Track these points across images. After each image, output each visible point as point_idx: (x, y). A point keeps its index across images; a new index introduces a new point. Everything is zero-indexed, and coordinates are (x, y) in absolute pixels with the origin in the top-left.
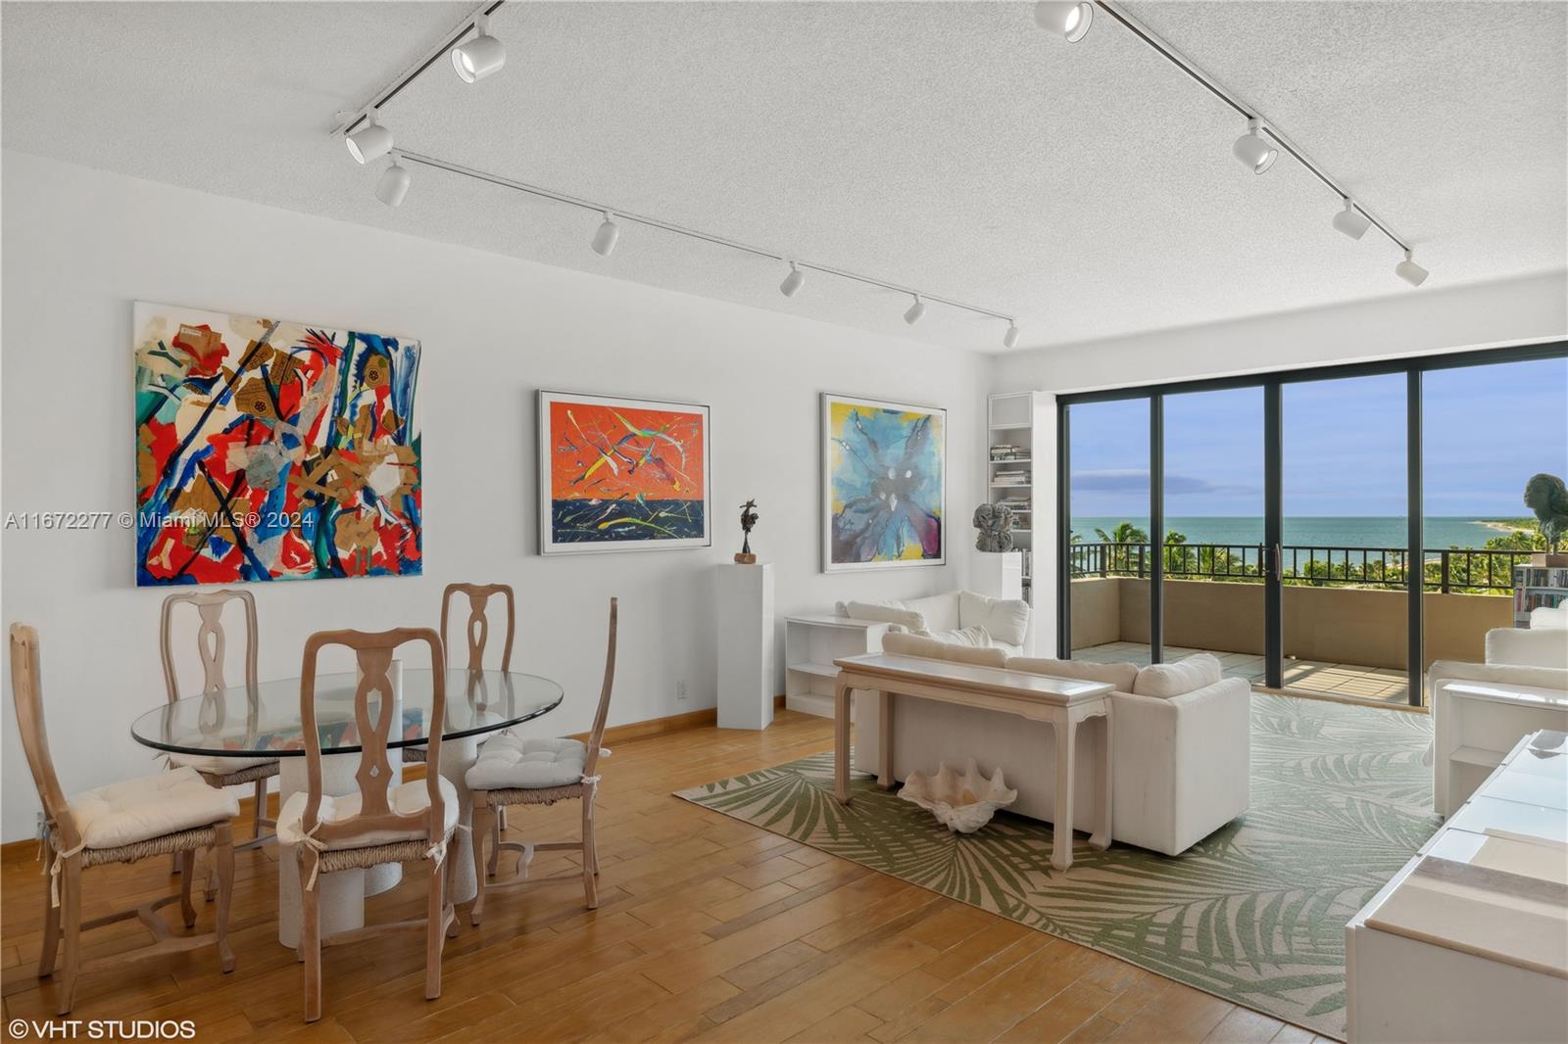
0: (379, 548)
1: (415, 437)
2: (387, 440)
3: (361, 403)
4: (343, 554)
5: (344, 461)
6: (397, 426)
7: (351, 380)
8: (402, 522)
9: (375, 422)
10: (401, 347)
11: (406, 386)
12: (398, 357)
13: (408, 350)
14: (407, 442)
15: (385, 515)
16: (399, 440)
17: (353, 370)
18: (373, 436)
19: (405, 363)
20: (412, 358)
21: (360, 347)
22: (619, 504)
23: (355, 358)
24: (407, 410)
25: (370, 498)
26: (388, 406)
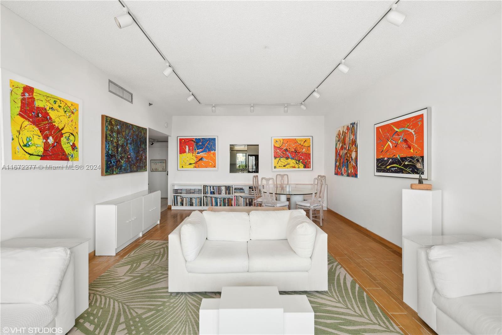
0: (353, 171)
1: (357, 145)
3: (351, 139)
4: (349, 172)
5: (350, 152)
6: (355, 143)
7: (350, 134)
8: (355, 165)
12: (355, 126)
13: (356, 124)
15: (354, 164)
16: (355, 146)
17: (351, 132)
18: (352, 145)
20: (357, 126)
21: (351, 126)
22: (392, 159)
24: (356, 138)
25: (352, 159)
26: (354, 138)
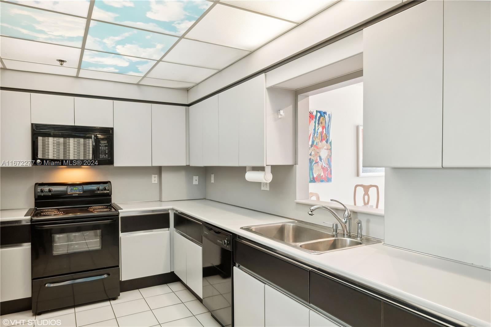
0: (322, 174)
1: (330, 141)
2: (324, 142)
3: (319, 131)
4: (315, 176)
5: (315, 148)
6: (326, 138)
7: (317, 124)
8: (327, 166)
9: (322, 137)
10: (327, 114)
11: (328, 126)
12: (327, 117)
13: (329, 115)
14: (329, 143)
15: (324, 165)
16: (327, 142)
17: (317, 122)
18: (322, 141)
19: (328, 118)
20: (330, 117)
21: (319, 115)
23: (318, 118)
24: (328, 133)
25: (321, 159)
26: (325, 132)
